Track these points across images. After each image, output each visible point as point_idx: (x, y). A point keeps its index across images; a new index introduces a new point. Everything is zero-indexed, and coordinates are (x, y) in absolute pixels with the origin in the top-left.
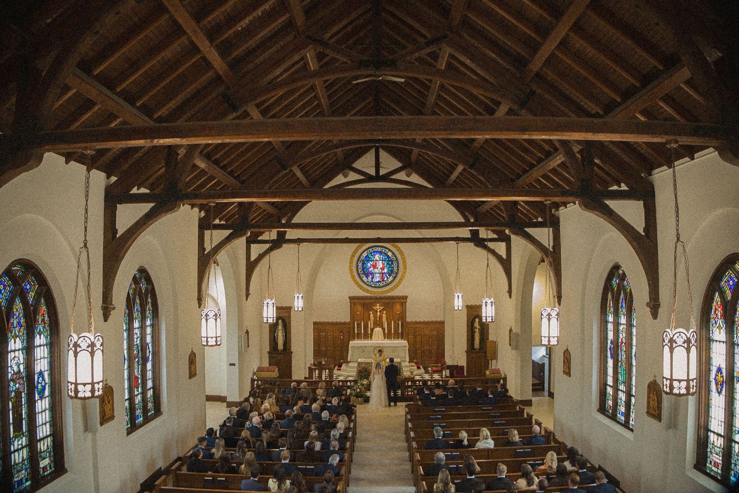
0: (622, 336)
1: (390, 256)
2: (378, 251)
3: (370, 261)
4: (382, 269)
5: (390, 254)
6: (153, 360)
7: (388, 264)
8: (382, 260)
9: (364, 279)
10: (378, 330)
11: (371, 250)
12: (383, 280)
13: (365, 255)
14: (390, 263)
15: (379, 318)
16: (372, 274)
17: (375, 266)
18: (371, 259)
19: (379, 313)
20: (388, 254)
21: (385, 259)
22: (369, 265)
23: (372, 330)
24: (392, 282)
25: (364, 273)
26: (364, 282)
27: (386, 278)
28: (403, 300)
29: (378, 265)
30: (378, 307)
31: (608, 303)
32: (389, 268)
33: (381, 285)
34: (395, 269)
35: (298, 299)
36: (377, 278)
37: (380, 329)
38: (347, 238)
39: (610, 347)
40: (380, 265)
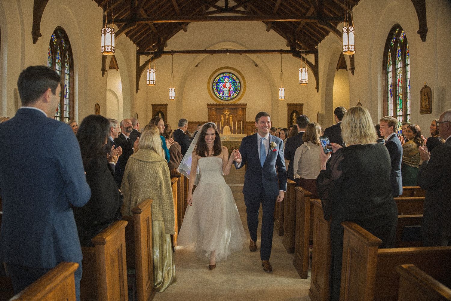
0: (399, 77)
1: (235, 79)
2: (227, 76)
3: (222, 83)
4: (230, 88)
5: (235, 78)
6: (69, 98)
7: (234, 85)
8: (230, 82)
9: (218, 94)
10: (226, 127)
11: (222, 75)
12: (230, 96)
13: (218, 78)
14: (235, 84)
15: (228, 120)
16: (222, 91)
17: (225, 86)
18: (222, 82)
19: (227, 116)
20: (234, 78)
21: (232, 81)
22: (221, 85)
23: (223, 127)
24: (236, 97)
25: (217, 91)
26: (217, 97)
27: (232, 94)
28: (243, 107)
29: (227, 86)
30: (227, 112)
31: (388, 59)
32: (234, 87)
33: (229, 99)
34: (239, 88)
35: (172, 91)
36: (226, 94)
37: (228, 127)
38: (205, 50)
39: (390, 89)
40: (228, 85)
